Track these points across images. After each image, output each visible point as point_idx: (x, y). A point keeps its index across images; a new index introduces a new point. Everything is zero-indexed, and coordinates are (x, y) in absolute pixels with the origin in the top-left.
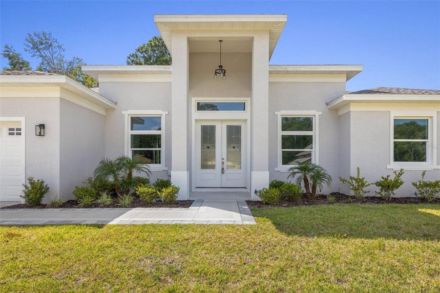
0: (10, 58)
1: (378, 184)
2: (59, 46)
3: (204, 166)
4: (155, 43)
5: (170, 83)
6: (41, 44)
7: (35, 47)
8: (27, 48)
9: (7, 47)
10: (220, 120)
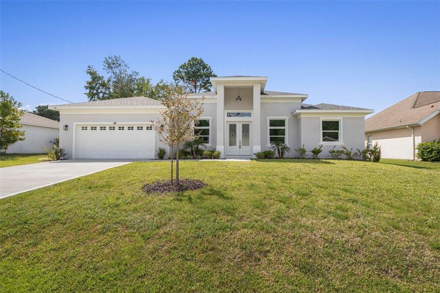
0: (91, 75)
1: (313, 152)
2: (125, 65)
3: (230, 145)
4: (193, 63)
5: (216, 103)
6: (114, 64)
7: (110, 67)
8: (105, 68)
9: (89, 67)
10: (239, 121)
